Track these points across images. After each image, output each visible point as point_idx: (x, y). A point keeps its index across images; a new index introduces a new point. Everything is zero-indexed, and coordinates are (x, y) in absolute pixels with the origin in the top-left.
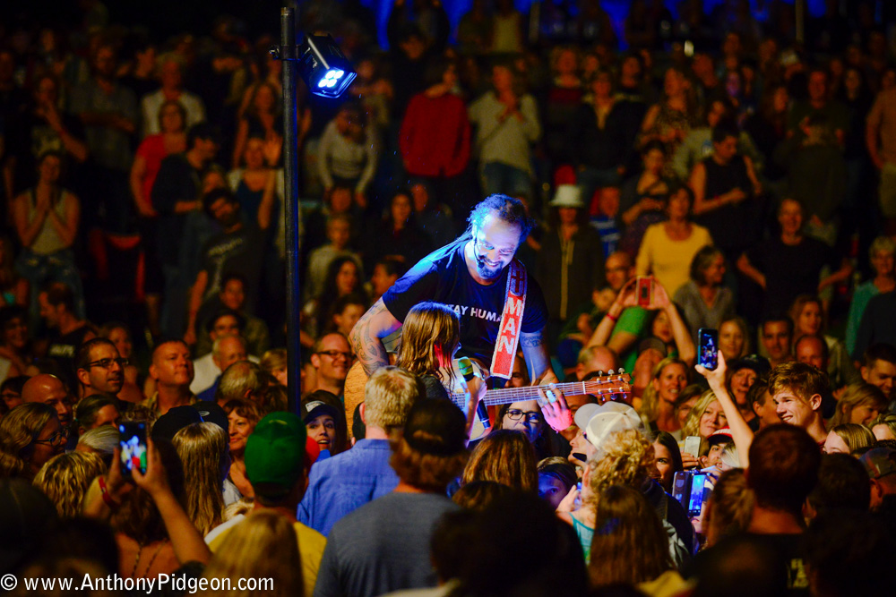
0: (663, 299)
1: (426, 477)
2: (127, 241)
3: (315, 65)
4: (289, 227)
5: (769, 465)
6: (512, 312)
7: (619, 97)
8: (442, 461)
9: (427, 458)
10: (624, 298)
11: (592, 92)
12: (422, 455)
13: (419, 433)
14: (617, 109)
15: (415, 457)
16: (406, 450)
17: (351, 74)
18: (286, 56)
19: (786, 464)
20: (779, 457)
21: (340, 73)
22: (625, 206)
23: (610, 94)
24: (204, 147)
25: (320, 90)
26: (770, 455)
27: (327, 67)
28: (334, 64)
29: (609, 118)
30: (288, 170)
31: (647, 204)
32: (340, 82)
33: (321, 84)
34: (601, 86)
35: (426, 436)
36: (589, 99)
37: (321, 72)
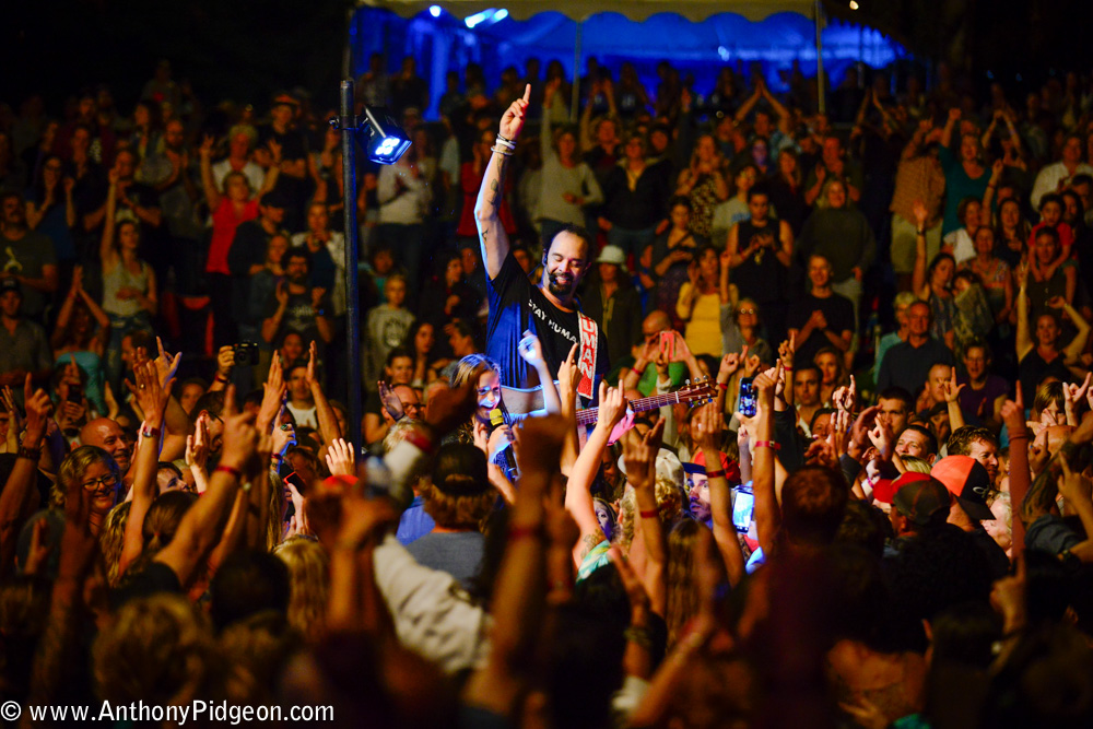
0: (684, 352)
1: (462, 516)
2: (197, 302)
3: (373, 134)
4: (349, 285)
5: (804, 500)
6: (588, 344)
7: (651, 161)
8: (476, 500)
9: (461, 500)
10: (648, 353)
11: (625, 155)
12: (456, 499)
13: (450, 477)
14: (648, 173)
15: (450, 502)
16: (439, 495)
17: (406, 142)
18: (345, 126)
19: (821, 499)
20: (813, 494)
21: (395, 141)
22: (657, 260)
23: (643, 157)
24: (275, 213)
25: (377, 157)
26: (804, 492)
27: (384, 135)
28: (390, 132)
29: (639, 181)
30: (348, 233)
31: (675, 256)
32: (396, 149)
33: (379, 151)
34: (634, 151)
35: (459, 478)
36: (622, 162)
37: (378, 140)
